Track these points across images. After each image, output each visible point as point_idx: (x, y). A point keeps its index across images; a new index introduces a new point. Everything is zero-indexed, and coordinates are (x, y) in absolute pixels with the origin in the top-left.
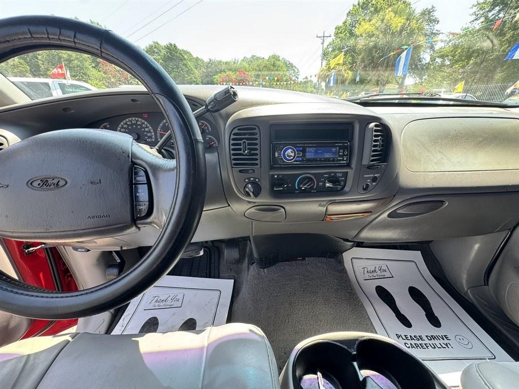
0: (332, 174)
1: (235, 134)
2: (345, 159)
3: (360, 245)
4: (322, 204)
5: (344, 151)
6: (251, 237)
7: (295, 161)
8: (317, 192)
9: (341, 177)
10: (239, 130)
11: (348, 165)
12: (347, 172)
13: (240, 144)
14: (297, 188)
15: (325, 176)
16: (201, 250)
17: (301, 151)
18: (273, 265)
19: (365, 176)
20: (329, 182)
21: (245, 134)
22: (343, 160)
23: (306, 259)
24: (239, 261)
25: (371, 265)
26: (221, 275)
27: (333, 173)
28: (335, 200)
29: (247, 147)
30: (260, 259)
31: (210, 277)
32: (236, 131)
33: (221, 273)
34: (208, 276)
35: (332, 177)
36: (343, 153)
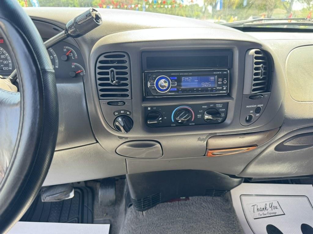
0: (211, 105)
1: (101, 62)
2: (225, 88)
3: (248, 180)
4: (202, 137)
5: (223, 80)
6: (127, 175)
7: (170, 92)
8: (195, 125)
9: (221, 108)
10: (105, 57)
11: (229, 95)
12: (228, 103)
13: (107, 73)
14: (173, 121)
15: (203, 107)
16: (71, 191)
17: (176, 80)
18: (153, 207)
19: (247, 107)
20: (209, 113)
21: (112, 62)
22: (222, 90)
23: (190, 198)
24: (116, 203)
25: (261, 202)
26: (95, 220)
27: (212, 103)
28: (216, 133)
29: (116, 76)
30: (138, 200)
31: (82, 222)
32: (102, 58)
33: (95, 217)
34: (80, 221)
35: (212, 108)
36: (222, 81)
